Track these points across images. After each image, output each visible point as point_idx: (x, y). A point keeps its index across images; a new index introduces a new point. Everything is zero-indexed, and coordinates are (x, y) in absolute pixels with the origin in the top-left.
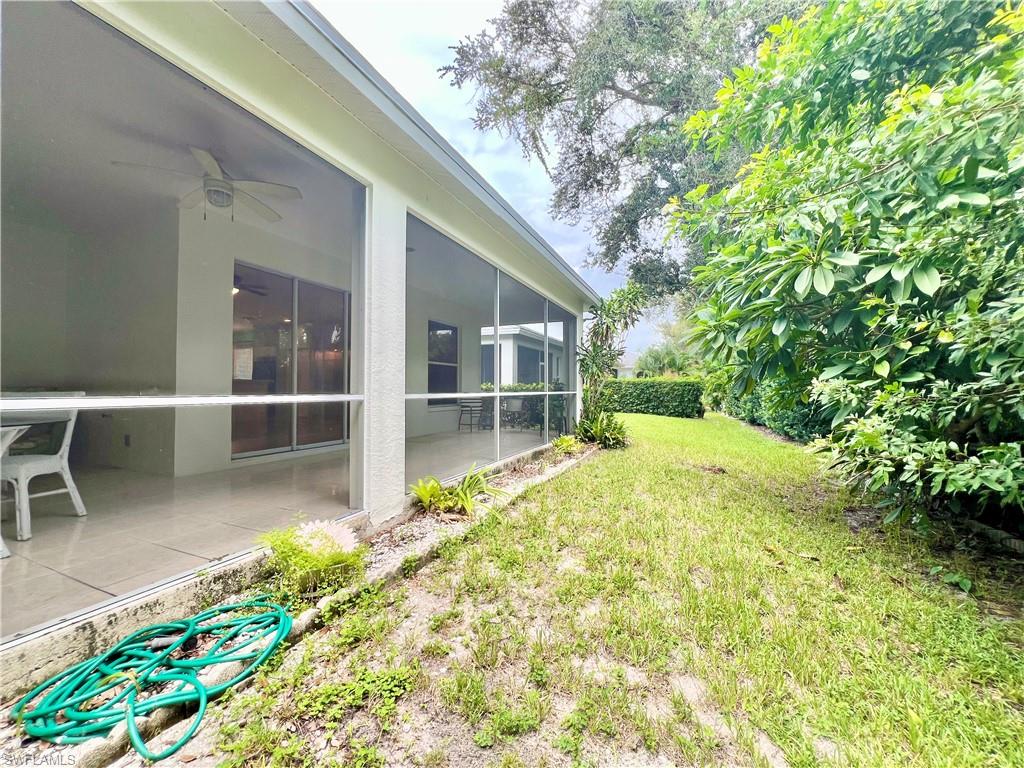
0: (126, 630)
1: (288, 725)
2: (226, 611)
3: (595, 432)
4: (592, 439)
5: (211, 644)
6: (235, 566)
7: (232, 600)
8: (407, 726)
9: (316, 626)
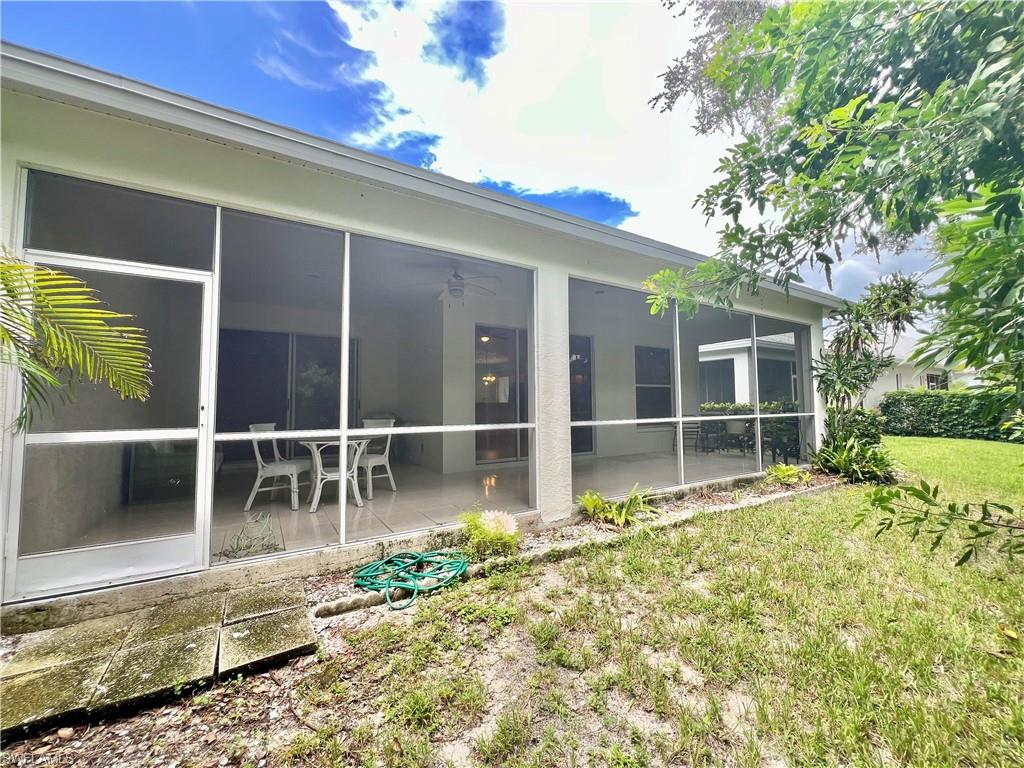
0: (395, 551)
1: (448, 615)
2: (442, 555)
3: (839, 463)
4: (835, 471)
5: (430, 569)
6: (449, 530)
7: (445, 550)
8: (505, 639)
9: (482, 575)
